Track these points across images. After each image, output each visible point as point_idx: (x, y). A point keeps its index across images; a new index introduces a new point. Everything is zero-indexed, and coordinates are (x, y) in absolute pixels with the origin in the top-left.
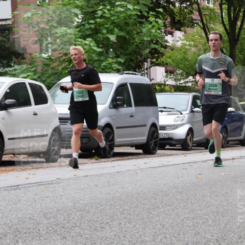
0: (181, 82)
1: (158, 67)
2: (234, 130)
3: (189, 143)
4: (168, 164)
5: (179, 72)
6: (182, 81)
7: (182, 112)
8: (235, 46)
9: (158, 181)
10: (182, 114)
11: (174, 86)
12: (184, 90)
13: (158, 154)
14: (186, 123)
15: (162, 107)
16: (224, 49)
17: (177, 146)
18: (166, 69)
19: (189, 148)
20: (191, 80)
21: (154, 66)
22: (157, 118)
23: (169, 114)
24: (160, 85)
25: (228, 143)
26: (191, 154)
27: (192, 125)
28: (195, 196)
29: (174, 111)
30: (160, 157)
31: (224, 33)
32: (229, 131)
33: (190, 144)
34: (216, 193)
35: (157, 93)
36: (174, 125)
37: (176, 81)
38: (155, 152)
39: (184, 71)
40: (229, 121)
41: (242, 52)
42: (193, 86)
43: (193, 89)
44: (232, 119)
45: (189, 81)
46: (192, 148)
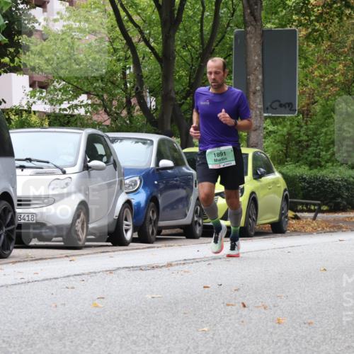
0: (63, 106)
1: (13, 75)
2: (172, 206)
3: (80, 233)
4: (36, 277)
5: (58, 86)
6: (65, 105)
7: (65, 169)
8: (174, 34)
9: (13, 314)
10: (64, 172)
11: (48, 115)
12: (68, 122)
13: (13, 257)
14: (75, 193)
15: (25, 158)
16: (151, 40)
17: (54, 239)
18: (31, 78)
19: (80, 243)
20: (85, 102)
21: (6, 72)
22: (13, 182)
23: (38, 174)
24: (19, 112)
25: (159, 233)
26: (83, 257)
27: (86, 195)
28: (90, 345)
29: (49, 167)
30: (18, 264)
31: (151, 6)
32: (161, 207)
33: (82, 237)
34: (135, 338)
35: (13, 128)
36: (47, 197)
37: (52, 104)
38: (7, 252)
39: (69, 83)
40: (161, 187)
41: (187, 46)
42: (88, 114)
43: (87, 120)
44: (167, 182)
45: (79, 103)
46: (87, 243)
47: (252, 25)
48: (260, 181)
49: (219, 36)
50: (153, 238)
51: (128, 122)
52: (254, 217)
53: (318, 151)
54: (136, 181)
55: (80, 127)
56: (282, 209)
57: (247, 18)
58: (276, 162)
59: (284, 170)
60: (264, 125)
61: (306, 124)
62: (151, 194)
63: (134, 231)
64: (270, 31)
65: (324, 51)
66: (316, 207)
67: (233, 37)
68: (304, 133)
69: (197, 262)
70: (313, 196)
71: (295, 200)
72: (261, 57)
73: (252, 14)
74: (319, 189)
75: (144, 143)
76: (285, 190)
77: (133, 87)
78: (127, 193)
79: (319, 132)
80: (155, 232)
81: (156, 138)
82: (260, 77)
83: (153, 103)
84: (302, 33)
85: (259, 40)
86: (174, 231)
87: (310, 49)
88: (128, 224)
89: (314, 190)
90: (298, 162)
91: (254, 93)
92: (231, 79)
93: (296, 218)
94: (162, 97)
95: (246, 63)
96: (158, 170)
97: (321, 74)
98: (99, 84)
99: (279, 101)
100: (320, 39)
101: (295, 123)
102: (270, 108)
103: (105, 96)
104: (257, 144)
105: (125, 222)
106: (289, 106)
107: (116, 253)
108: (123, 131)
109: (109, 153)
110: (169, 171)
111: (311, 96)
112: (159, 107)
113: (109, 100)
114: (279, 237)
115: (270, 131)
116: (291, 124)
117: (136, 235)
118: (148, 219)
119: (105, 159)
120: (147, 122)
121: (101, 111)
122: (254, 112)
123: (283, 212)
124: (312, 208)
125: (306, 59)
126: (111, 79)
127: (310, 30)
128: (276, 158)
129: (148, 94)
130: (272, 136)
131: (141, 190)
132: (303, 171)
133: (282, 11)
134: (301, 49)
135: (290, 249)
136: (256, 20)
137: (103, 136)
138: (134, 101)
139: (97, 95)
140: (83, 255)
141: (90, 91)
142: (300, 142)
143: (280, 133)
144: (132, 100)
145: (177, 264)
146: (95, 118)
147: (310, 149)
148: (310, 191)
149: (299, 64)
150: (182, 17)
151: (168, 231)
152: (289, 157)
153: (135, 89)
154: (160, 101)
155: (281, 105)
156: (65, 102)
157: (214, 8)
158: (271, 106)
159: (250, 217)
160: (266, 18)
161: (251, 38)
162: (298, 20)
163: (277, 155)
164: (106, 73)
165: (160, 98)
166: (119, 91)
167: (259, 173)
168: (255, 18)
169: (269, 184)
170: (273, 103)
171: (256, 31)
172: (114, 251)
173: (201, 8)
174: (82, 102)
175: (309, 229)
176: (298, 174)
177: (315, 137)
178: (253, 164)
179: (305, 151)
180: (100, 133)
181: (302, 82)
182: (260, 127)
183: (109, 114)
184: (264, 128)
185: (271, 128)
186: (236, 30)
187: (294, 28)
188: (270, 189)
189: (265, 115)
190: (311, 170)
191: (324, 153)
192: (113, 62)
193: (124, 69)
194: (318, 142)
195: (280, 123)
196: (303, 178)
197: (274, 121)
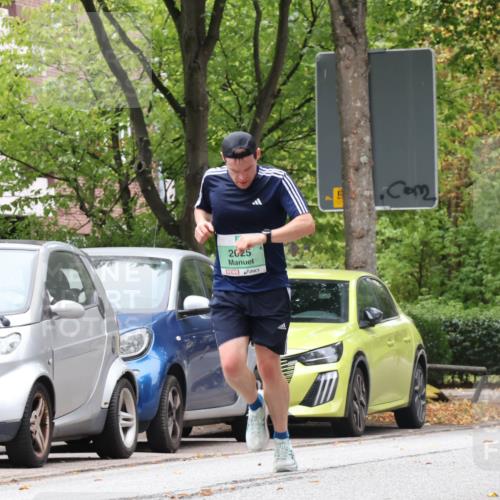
0: (3, 201)
3: (38, 437)
6: (7, 199)
7: (7, 318)
8: (205, 63)
10: (7, 324)
12: (14, 230)
14: (27, 361)
16: (164, 75)
19: (39, 455)
20: (43, 193)
25: (186, 432)
26: (44, 481)
31: (160, 12)
32: (189, 384)
33: (44, 444)
39: (12, 158)
40: (188, 346)
41: (230, 85)
42: (51, 215)
43: (49, 225)
44: (199, 338)
45: (32, 195)
46: (51, 456)
47: (349, 44)
48: (373, 332)
49: (288, 65)
50: (174, 442)
51: (124, 227)
52: (362, 399)
53: (478, 273)
54: (141, 336)
55: (35, 239)
56: (414, 382)
57: (338, 31)
58: (400, 296)
59: (417, 309)
60: (378, 228)
61: (455, 224)
62: (170, 360)
63: (140, 430)
64: (382, 53)
65: (486, 88)
66: (479, 379)
67: (314, 65)
68: (451, 241)
69: (258, 485)
70: (472, 357)
71: (438, 366)
72: (367, 103)
73: (348, 23)
74: (482, 343)
75: (155, 266)
76: (419, 348)
77: (132, 162)
78: (125, 359)
79: (478, 239)
80: (179, 431)
81: (176, 256)
82: (367, 139)
83: (171, 192)
84: (444, 55)
85: (362, 71)
86: (214, 428)
87: (459, 85)
88: (128, 418)
89: (472, 346)
90: (442, 294)
91: (357, 169)
92: (313, 143)
93: (441, 398)
94: (187, 179)
95: (340, 113)
96: (181, 314)
97: (481, 130)
98: (68, 158)
99: (403, 183)
100: (476, 67)
101: (435, 223)
102: (386, 195)
103: (81, 181)
104: (365, 262)
105: (123, 414)
106: (422, 192)
107: (106, 472)
108: (115, 245)
109: (89, 286)
110: (203, 317)
111: (462, 173)
112: (181, 198)
113: (89, 188)
114: (411, 434)
115: (389, 238)
116: (427, 224)
117: (143, 438)
118: (166, 408)
119: (82, 297)
120: (159, 227)
121: (74, 208)
122: (357, 204)
123: (417, 388)
124: (471, 379)
125: (451, 103)
126: (91, 149)
127: (456, 50)
128: (402, 288)
129: (160, 175)
130: (392, 247)
131: (151, 352)
132: (452, 311)
133: (403, 16)
134: (440, 86)
135: (429, 458)
136: (356, 35)
137: (78, 255)
138: (134, 188)
139: (66, 180)
140: (44, 477)
141: (52, 172)
142: (444, 257)
143: (407, 241)
144: (130, 187)
145: (220, 490)
146: (63, 221)
147: (464, 270)
148: (466, 349)
149: (438, 113)
150: (218, 32)
151: (203, 429)
152: (425, 286)
153: (135, 166)
154: (183, 187)
155: (407, 191)
156: (6, 194)
157: (278, 13)
158: (388, 191)
159: (356, 399)
160: (374, 28)
161: (347, 68)
162: (434, 32)
163: (403, 283)
164: (82, 138)
165: (182, 182)
166: (106, 169)
167: (370, 317)
168: (353, 30)
169: (388, 337)
170: (392, 185)
171: (356, 55)
172: (102, 469)
173: (254, 14)
174: (38, 192)
175: (466, 419)
176: (443, 317)
177: (472, 248)
178: (358, 300)
179: (454, 273)
180: (72, 248)
181: (445, 146)
182: (368, 231)
183: (88, 214)
184: (377, 233)
185: (390, 232)
186: (320, 53)
187: (426, 46)
188: (390, 346)
189: (379, 208)
190: (466, 308)
191: (490, 276)
192: (94, 118)
193: (115, 129)
194: (477, 257)
195: (406, 223)
196: (452, 325)
197: (396, 219)
